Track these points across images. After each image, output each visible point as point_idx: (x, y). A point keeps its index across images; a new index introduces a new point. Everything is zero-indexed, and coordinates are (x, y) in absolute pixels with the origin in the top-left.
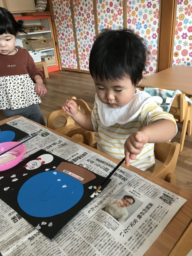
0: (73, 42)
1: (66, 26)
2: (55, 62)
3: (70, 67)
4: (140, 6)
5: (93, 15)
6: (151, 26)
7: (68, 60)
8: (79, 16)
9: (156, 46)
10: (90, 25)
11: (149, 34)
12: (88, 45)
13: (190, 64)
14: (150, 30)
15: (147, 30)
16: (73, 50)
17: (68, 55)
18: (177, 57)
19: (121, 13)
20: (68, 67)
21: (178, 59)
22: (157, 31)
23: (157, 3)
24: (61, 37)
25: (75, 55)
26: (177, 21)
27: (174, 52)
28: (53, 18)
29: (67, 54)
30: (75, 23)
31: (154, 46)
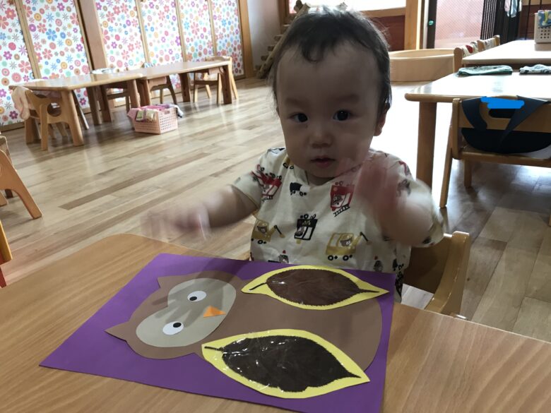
4: (47, 7)
19: (15, 16)
23: (71, 6)
31: (83, 60)
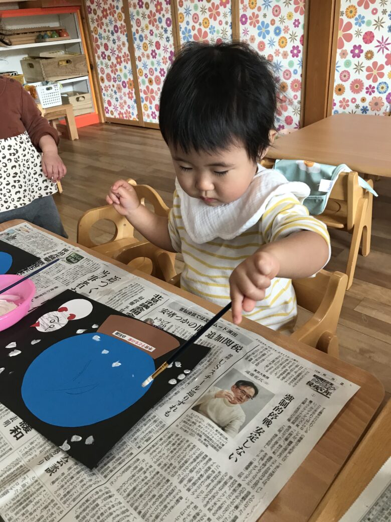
0: (127, 63)
1: (111, 28)
2: (91, 105)
3: (123, 117)
5: (169, 6)
6: (288, 29)
7: (117, 101)
8: (140, 8)
9: (300, 71)
10: (162, 28)
11: (284, 47)
12: (159, 70)
13: (368, 110)
14: (287, 38)
15: (281, 38)
16: (128, 80)
17: (117, 91)
18: (341, 94)
19: (227, 2)
20: (117, 116)
21: (344, 99)
22: (301, 41)
24: (102, 52)
25: (132, 90)
26: (342, 20)
27: (335, 84)
28: (83, 12)
29: (115, 89)
30: (132, 23)
31: (295, 72)
